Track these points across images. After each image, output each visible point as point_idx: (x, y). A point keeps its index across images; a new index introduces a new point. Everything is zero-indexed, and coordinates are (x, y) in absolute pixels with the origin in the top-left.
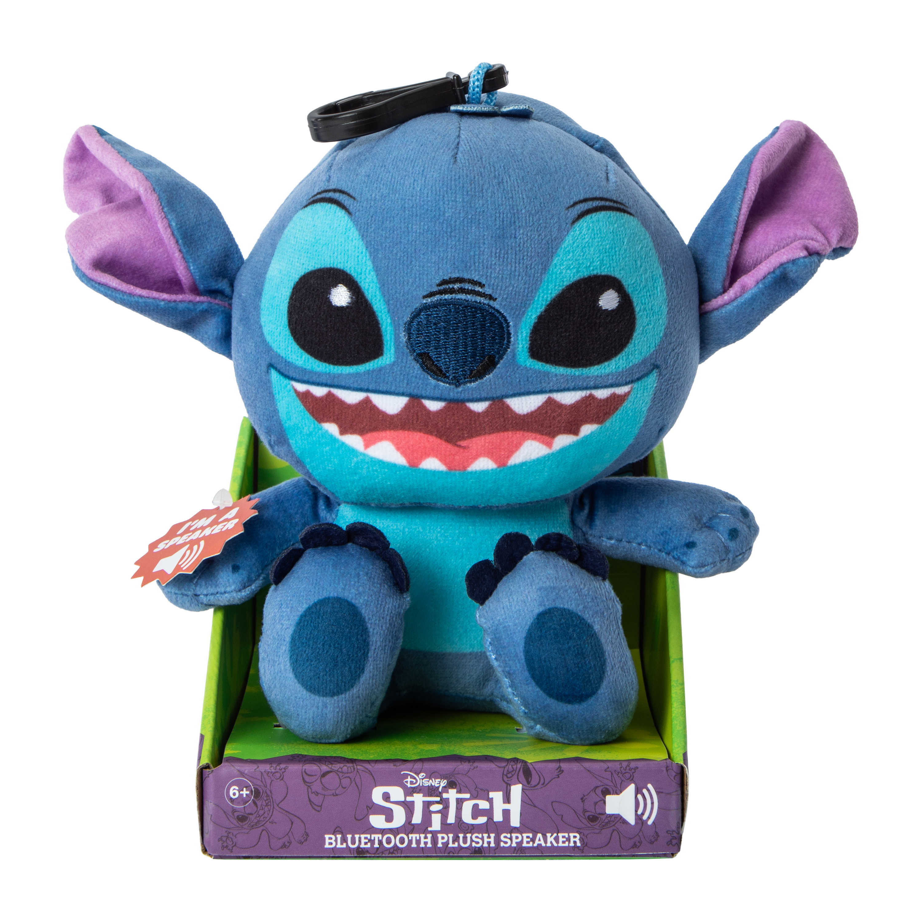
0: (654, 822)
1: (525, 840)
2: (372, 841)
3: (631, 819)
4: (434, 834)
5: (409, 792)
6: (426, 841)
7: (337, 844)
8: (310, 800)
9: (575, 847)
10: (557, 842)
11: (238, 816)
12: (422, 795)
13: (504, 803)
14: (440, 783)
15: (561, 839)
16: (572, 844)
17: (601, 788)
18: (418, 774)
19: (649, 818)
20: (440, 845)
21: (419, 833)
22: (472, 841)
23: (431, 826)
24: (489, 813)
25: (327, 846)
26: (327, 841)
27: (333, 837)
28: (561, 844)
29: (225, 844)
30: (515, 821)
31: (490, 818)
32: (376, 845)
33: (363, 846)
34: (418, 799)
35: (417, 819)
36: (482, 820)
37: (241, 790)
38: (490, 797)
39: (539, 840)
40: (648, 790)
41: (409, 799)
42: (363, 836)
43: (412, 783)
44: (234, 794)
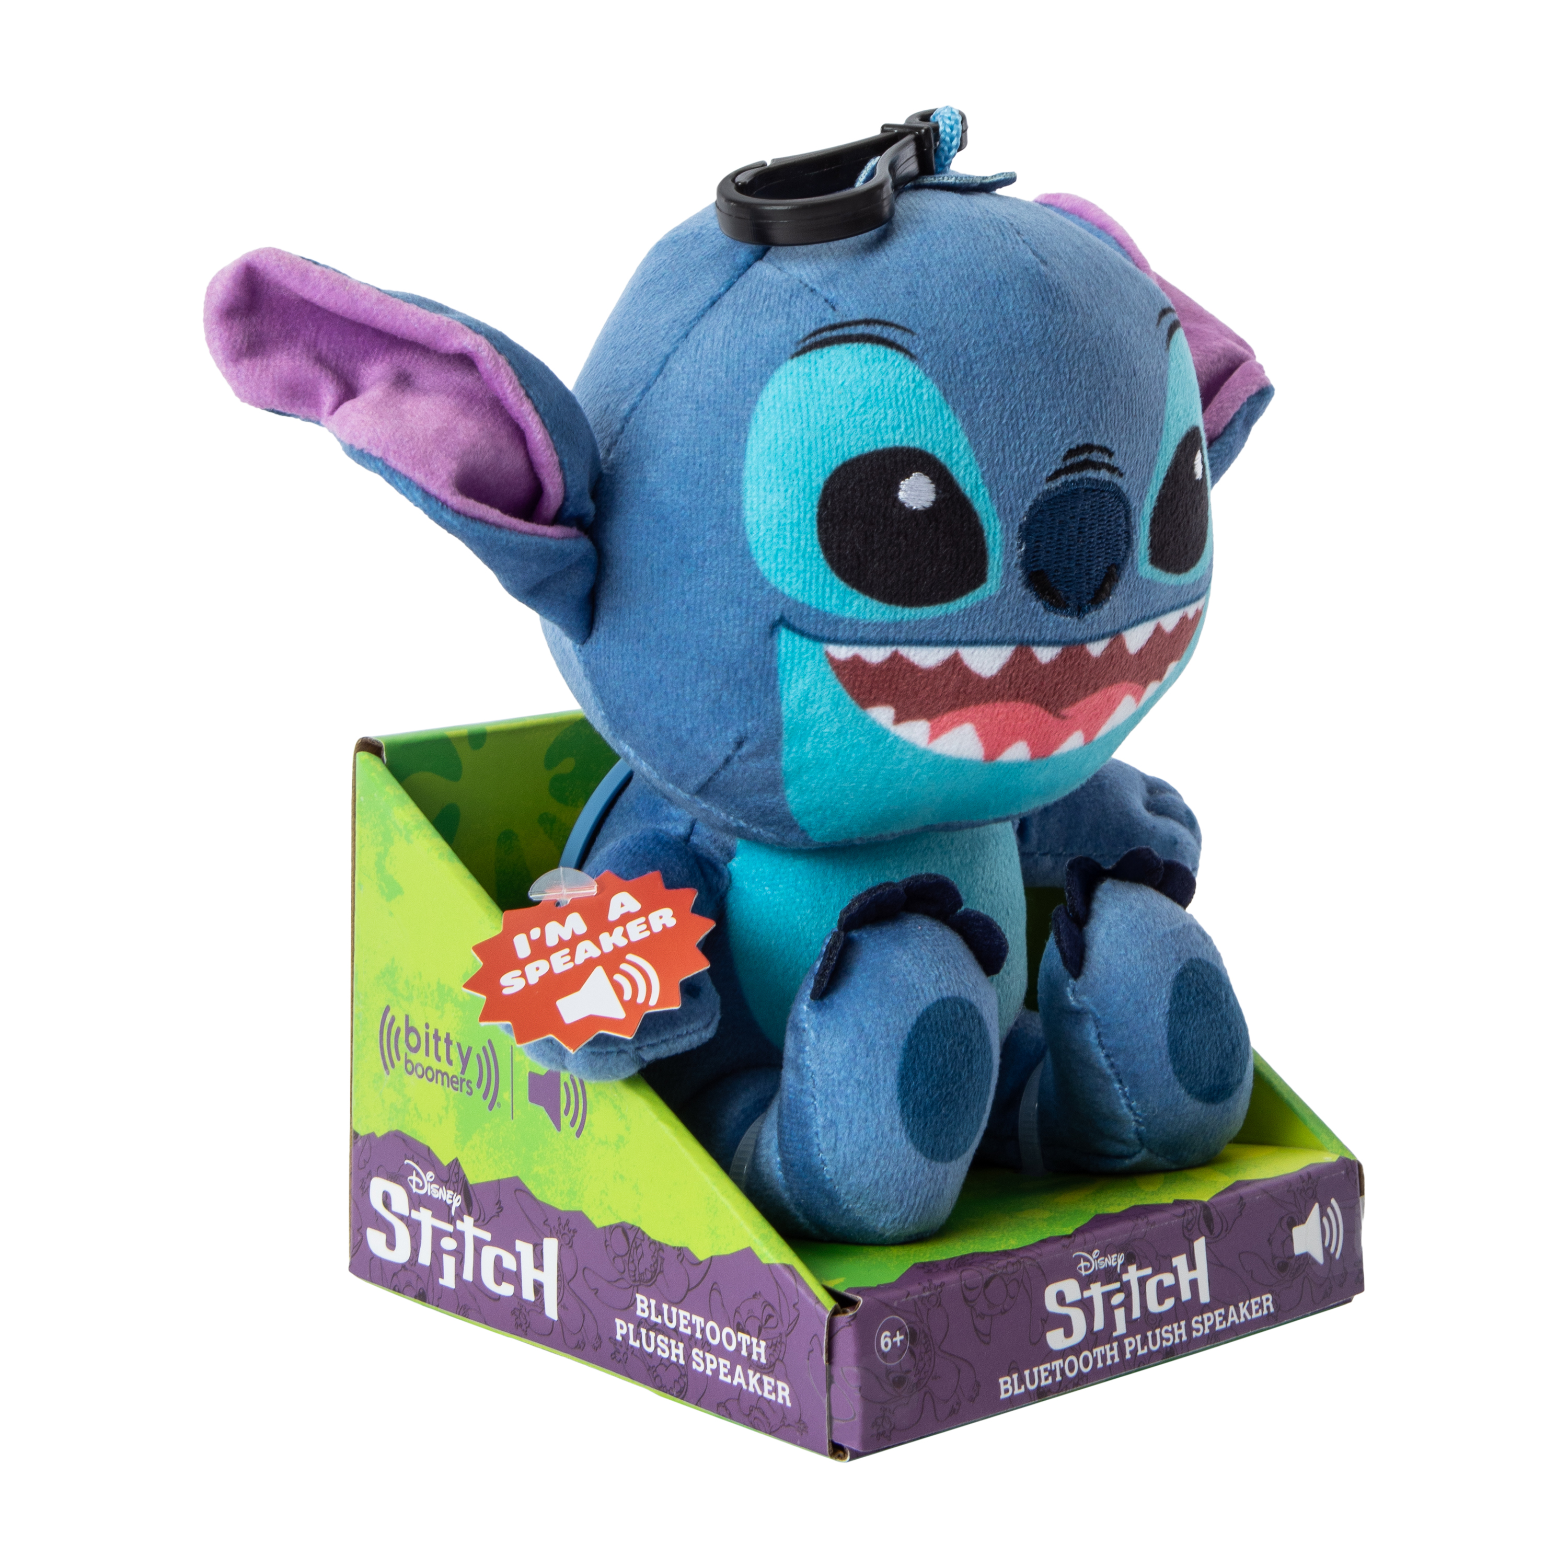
0: (1341, 1254)
1: (1218, 1319)
2: (1052, 1373)
3: (1319, 1257)
4: (1120, 1339)
5: (1085, 1284)
6: (1110, 1352)
7: (1013, 1390)
8: (976, 1330)
9: (1269, 1314)
10: (1251, 1314)
11: (894, 1379)
12: (1099, 1284)
13: (1190, 1270)
14: (1115, 1260)
15: (1254, 1308)
16: (1265, 1312)
17: (1286, 1219)
18: (1090, 1253)
19: (1336, 1249)
20: (1128, 1356)
21: (1104, 1345)
22: (1162, 1338)
23: (1115, 1330)
24: (1174, 1290)
25: (1003, 1396)
26: (1003, 1388)
27: (1008, 1379)
28: (1255, 1316)
29: (881, 1430)
30: (1205, 1297)
31: (1178, 1298)
32: (1059, 1378)
33: (1043, 1383)
34: (1096, 1291)
35: (1099, 1324)
36: (1169, 1303)
37: (893, 1336)
38: (1174, 1265)
39: (1232, 1316)
40: (1333, 1208)
41: (1087, 1294)
42: (1042, 1368)
43: (1086, 1269)
44: (886, 1345)
